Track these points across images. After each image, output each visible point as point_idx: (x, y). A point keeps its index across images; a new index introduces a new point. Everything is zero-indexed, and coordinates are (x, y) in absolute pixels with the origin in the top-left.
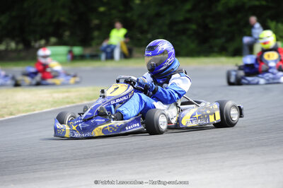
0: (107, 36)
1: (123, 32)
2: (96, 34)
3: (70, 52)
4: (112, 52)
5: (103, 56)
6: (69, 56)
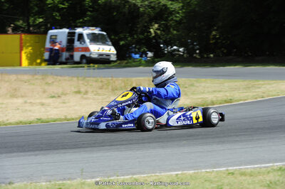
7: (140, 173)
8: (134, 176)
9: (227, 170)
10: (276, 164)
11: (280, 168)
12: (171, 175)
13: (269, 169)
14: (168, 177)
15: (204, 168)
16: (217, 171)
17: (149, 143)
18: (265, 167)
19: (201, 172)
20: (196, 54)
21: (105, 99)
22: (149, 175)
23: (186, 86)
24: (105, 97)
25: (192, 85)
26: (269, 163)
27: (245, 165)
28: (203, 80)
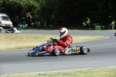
0: (111, 23)
1: (114, 22)
2: (109, 23)
3: (101, 27)
4: (112, 27)
5: (109, 28)
6: (101, 28)
7: (22, 73)
8: (20, 74)
9: (58, 72)
10: (78, 69)
11: (80, 71)
12: (35, 74)
13: (75, 72)
14: (34, 74)
15: (49, 71)
16: (54, 72)
17: (26, 61)
18: (73, 71)
19: (47, 73)
20: (45, 25)
21: (8, 43)
22: (26, 74)
23: (41, 38)
24: (8, 42)
25: (43, 37)
26: (75, 69)
27: (65, 70)
28: (48, 35)
